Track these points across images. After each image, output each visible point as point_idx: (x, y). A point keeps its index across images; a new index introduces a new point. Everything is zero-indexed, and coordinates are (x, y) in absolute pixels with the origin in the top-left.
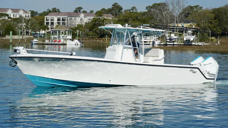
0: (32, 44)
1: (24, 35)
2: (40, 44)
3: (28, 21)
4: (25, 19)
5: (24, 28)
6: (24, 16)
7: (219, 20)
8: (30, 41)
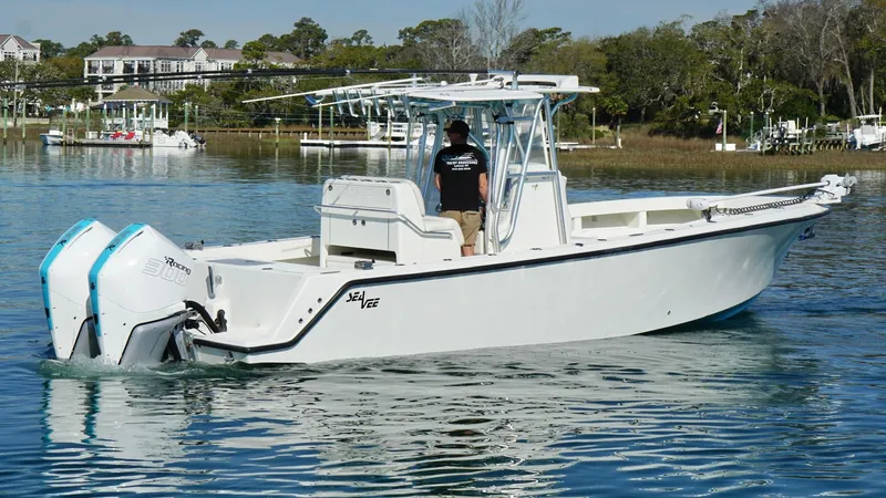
0: (46, 144)
1: (19, 115)
2: (70, 145)
3: (34, 73)
4: (24, 67)
5: (18, 93)
6: (19, 56)
7: (620, 72)
8: (37, 134)
